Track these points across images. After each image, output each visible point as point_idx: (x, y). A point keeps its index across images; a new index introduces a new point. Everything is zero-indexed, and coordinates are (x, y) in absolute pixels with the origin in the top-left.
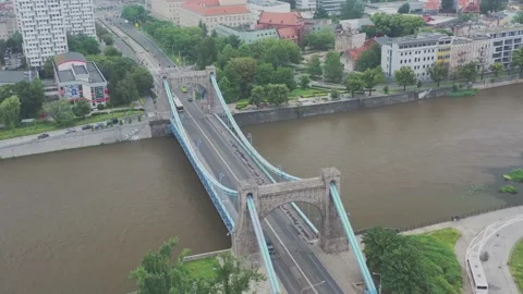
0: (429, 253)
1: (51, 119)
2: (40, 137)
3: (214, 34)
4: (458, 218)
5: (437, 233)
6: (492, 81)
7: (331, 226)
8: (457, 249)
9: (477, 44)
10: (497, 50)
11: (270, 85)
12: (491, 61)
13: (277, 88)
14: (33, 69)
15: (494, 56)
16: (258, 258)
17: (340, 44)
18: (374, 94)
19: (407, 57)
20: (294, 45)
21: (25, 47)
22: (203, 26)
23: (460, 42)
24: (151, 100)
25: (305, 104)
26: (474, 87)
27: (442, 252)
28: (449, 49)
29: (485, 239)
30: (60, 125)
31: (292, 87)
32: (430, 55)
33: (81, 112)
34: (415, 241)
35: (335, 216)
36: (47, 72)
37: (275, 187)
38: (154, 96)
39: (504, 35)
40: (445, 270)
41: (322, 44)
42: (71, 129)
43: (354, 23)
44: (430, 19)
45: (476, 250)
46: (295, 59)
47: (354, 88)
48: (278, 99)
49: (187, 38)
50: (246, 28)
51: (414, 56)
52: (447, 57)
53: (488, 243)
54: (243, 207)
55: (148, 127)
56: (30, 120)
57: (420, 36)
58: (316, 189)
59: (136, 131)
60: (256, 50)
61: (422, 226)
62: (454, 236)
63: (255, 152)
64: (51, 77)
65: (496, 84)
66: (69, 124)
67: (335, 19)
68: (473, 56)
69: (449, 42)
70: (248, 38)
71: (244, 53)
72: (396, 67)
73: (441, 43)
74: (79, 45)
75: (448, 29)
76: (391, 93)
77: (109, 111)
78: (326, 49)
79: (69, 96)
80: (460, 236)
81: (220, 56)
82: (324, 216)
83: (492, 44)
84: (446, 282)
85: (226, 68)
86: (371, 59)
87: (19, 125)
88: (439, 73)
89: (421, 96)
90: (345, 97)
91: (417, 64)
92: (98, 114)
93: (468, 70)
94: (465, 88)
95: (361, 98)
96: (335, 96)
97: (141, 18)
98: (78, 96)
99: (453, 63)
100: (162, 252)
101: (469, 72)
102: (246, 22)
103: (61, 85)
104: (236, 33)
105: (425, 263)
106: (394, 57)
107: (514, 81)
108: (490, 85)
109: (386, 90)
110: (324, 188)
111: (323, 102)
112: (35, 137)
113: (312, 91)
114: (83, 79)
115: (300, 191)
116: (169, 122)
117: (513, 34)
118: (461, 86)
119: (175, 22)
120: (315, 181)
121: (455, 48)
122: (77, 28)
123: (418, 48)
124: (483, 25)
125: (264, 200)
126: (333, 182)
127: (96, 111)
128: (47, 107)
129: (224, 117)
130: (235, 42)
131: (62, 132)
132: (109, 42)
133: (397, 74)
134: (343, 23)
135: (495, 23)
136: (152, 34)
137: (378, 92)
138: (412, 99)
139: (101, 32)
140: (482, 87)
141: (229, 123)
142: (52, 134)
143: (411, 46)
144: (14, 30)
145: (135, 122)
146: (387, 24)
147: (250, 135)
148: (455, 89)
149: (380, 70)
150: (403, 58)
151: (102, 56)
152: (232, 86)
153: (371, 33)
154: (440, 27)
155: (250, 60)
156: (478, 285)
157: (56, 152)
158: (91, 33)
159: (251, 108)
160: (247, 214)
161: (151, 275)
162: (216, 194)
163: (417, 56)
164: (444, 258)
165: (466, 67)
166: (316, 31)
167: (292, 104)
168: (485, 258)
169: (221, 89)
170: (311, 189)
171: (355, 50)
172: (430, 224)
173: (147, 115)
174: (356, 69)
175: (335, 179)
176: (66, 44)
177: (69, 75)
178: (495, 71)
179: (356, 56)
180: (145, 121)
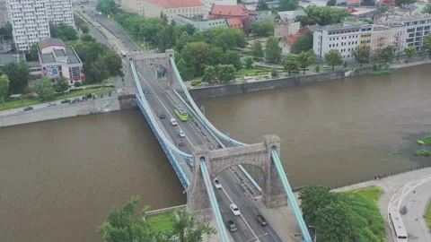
0: (356, 208)
1: (35, 95)
2: (25, 110)
3: (173, 23)
4: (380, 177)
5: (362, 190)
6: (406, 62)
7: (272, 185)
8: (380, 204)
9: (393, 31)
10: (410, 35)
11: (220, 65)
12: (406, 45)
13: (226, 68)
14: (21, 52)
15: (408, 41)
16: (210, 212)
17: (278, 32)
18: (308, 73)
19: (335, 42)
20: (239, 32)
21: (14, 34)
22: (164, 18)
23: (379, 29)
24: (120, 78)
25: (249, 81)
26: (391, 67)
27: (367, 207)
28: (370, 35)
29: (404, 195)
30: (43, 99)
31: (238, 67)
32: (355, 40)
33: (61, 88)
34: (344, 197)
35: (276, 176)
36: (33, 56)
37: (225, 151)
38: (122, 75)
39: (416, 23)
40: (370, 222)
41: (264, 32)
42: (52, 103)
43: (291, 14)
44: (353, 11)
45: (396, 204)
46: (241, 43)
47: (291, 68)
48: (227, 77)
49: (150, 26)
50: (200, 18)
51: (340, 41)
52: (369, 41)
53: (406, 199)
54: (197, 168)
55: (117, 102)
56: (18, 95)
57: (346, 25)
58: (259, 153)
59: (107, 104)
60: (208, 36)
61: (350, 184)
62: (377, 193)
63: (207, 122)
64: (36, 59)
65: (409, 65)
66: (50, 99)
67: (274, 11)
68: (390, 41)
69: (370, 29)
70: (202, 27)
71: (198, 38)
72: (326, 50)
73: (364, 30)
74: (60, 33)
75: (369, 19)
76: (321, 72)
77: (84, 87)
78: (267, 36)
79: (50, 75)
80: (383, 192)
81: (178, 41)
82: (267, 176)
83: (406, 30)
84: (371, 233)
85: (182, 52)
86: (305, 44)
87: (8, 99)
88: (362, 55)
89: (347, 74)
90: (283, 76)
91: (343, 48)
92: (76, 90)
93: (386, 53)
94: (383, 68)
95: (297, 76)
96: (274, 75)
97: (113, 10)
98: (58, 75)
99: (373, 47)
100: (126, 209)
101: (387, 55)
102: (200, 13)
103: (44, 65)
104: (191, 22)
105: (353, 216)
106: (324, 41)
107: (424, 62)
108: (405, 65)
109: (317, 70)
110: (266, 152)
111: (264, 80)
112: (22, 109)
113: (254, 71)
114: (63, 60)
115: (246, 154)
116: (134, 97)
117: (423, 22)
118: (380, 66)
119: (141, 14)
120: (259, 146)
121: (375, 35)
122: (58, 19)
123: (344, 35)
124: (398, 15)
125: (215, 163)
126: (274, 147)
127: (73, 88)
128: (31, 85)
129: (181, 92)
130: (191, 30)
131: (44, 105)
132: (85, 30)
133: (327, 56)
134: (281, 14)
135: (408, 13)
136: (122, 23)
137: (311, 71)
138: (339, 77)
139: (78, 22)
140: (398, 66)
141: (185, 97)
142: (35, 107)
143: (338, 33)
144: (6, 20)
145: (106, 97)
146: (318, 14)
147: (202, 107)
148: (375, 68)
149: (312, 52)
150: (332, 42)
151: (79, 42)
152: (188, 66)
153: (304, 22)
154: (363, 17)
155: (203, 44)
156: (398, 235)
158: (70, 23)
159: (204, 85)
160: (201, 174)
161: (115, 229)
162: (174, 158)
163: (344, 41)
164: (369, 212)
165: (384, 50)
166: (259, 21)
167: (239, 81)
168: (404, 211)
169: (179, 69)
170: (255, 153)
171: (291, 36)
172: (357, 183)
173: (116, 91)
174: (292, 52)
175: (276, 144)
176: (49, 32)
177: (51, 57)
178: (409, 54)
179: (292, 41)
180: (115, 96)
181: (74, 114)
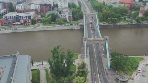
1: (58, 23)
5: (137, 58)
11: (113, 18)
17: (141, 9)
18: (144, 23)
21: (58, 6)
25: (122, 24)
33: (65, 21)
37: (92, 39)
46: (126, 12)
48: (114, 22)
50: (115, 3)
55: (79, 26)
56: (53, 22)
59: (76, 27)
66: (61, 24)
70: (115, 6)
74: (71, 6)
77: (72, 22)
79: (63, 17)
86: (147, 13)
87: (50, 23)
90: (135, 23)
92: (69, 22)
95: (140, 24)
96: (132, 23)
98: (65, 18)
104: (112, 5)
111: (128, 24)
112: (53, 26)
113: (126, 21)
130: (110, 7)
131: (59, 26)
136: (92, 4)
142: (56, 26)
145: (76, 25)
152: (103, 18)
157: (57, 30)
159: (107, 24)
166: (137, 5)
167: (118, 24)
176: (68, 5)
177: (64, 13)
179: (144, 12)
180: (79, 25)
181: (67, 29)
